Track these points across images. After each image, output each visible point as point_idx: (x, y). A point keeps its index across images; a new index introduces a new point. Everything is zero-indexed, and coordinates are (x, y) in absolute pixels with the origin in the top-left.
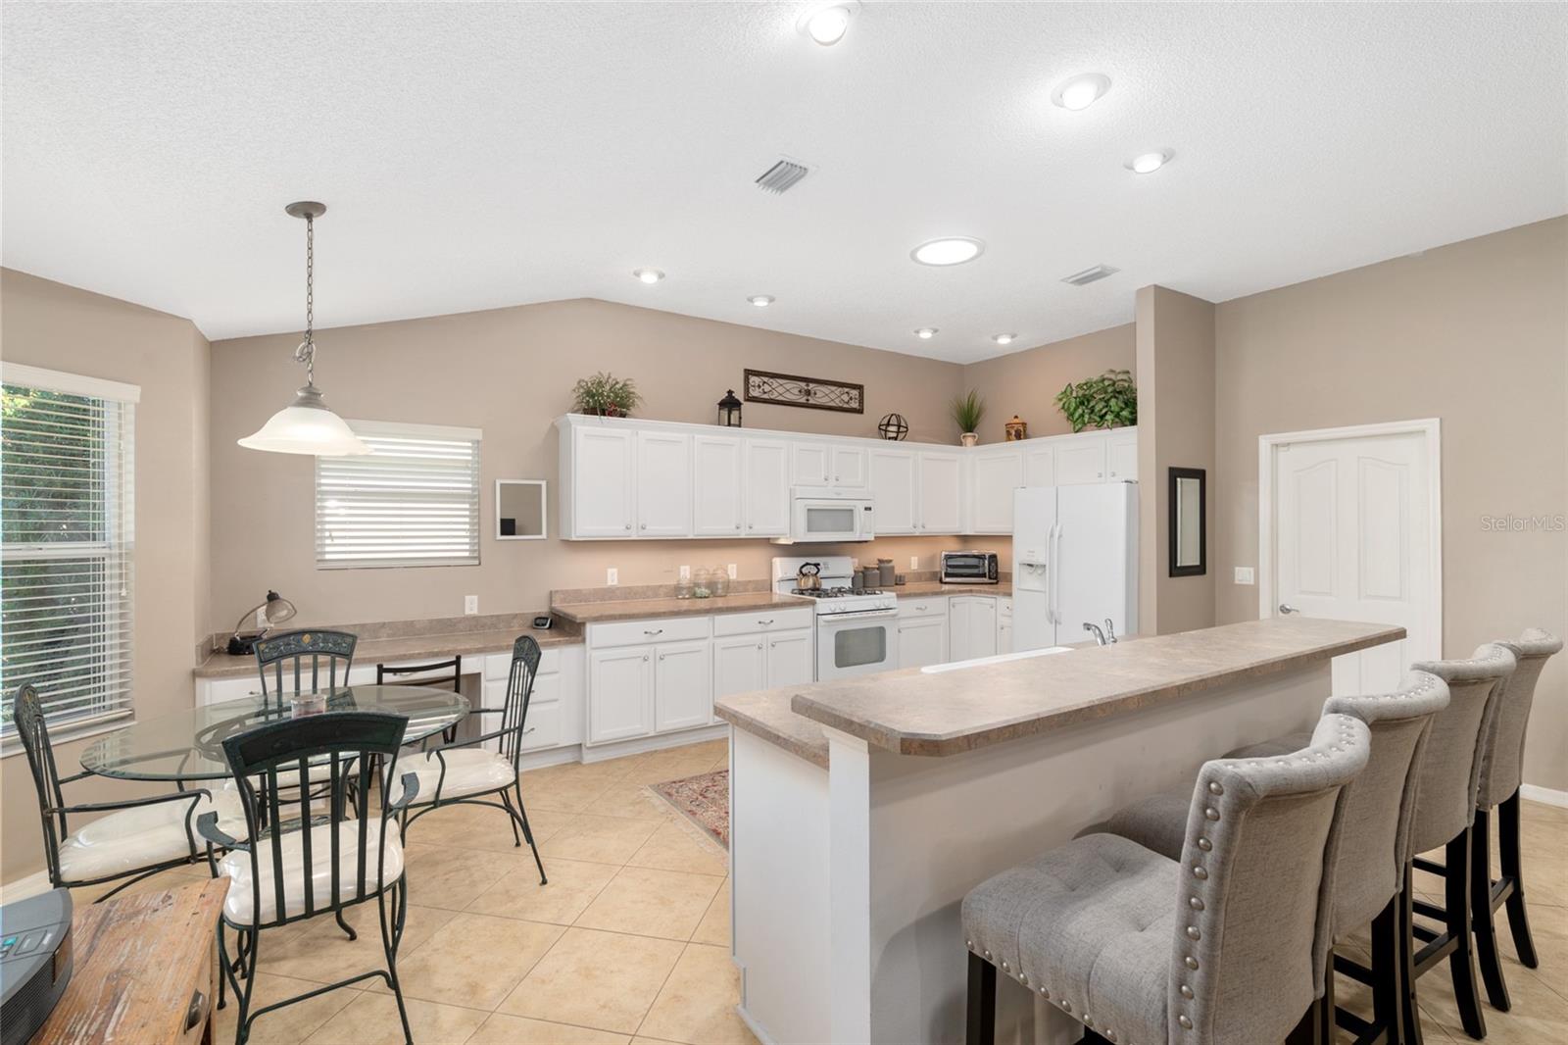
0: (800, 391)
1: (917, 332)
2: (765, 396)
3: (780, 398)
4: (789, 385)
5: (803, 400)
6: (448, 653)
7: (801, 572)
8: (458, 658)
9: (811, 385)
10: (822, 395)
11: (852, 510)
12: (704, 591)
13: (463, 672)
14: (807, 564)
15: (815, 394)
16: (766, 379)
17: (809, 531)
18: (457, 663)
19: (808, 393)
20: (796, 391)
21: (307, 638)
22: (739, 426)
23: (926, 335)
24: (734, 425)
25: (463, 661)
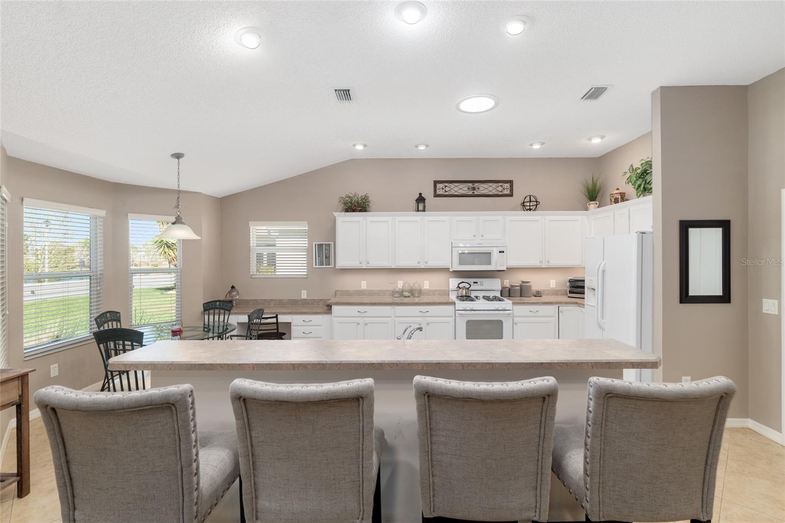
0: (468, 189)
1: (531, 145)
2: (447, 193)
3: (456, 193)
4: (461, 186)
5: (471, 193)
6: (273, 313)
7: (458, 287)
8: (277, 315)
9: (476, 184)
10: (483, 189)
11: (490, 253)
12: (406, 294)
13: (279, 321)
14: (463, 282)
15: (479, 188)
16: (447, 184)
17: (460, 264)
18: (276, 317)
19: (474, 189)
20: (466, 189)
21: (218, 303)
22: (424, 210)
23: (536, 147)
24: (421, 211)
25: (279, 316)
